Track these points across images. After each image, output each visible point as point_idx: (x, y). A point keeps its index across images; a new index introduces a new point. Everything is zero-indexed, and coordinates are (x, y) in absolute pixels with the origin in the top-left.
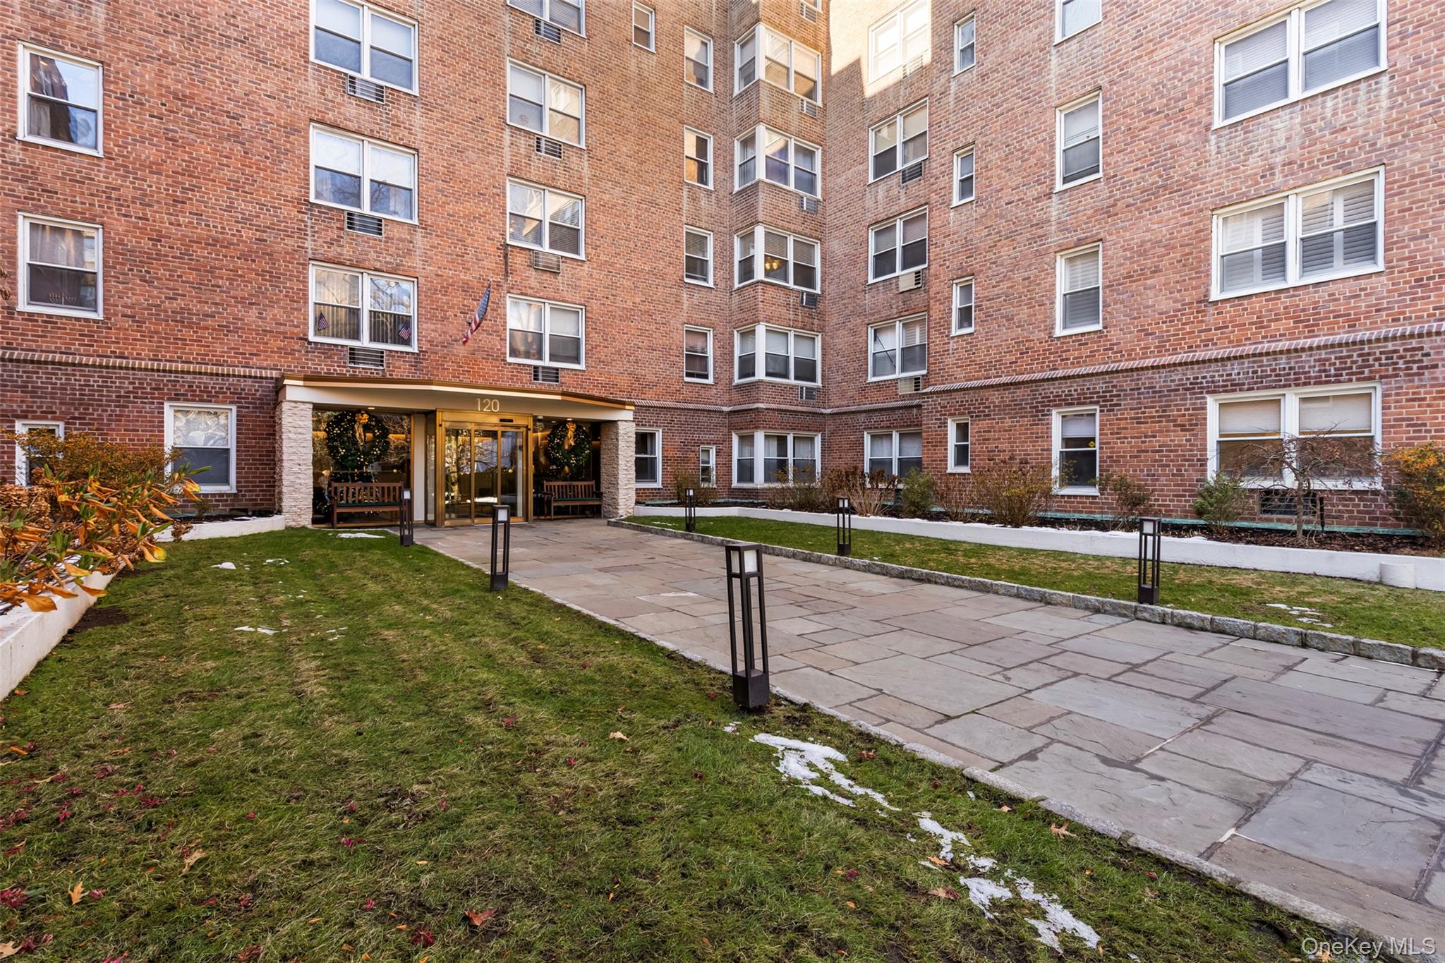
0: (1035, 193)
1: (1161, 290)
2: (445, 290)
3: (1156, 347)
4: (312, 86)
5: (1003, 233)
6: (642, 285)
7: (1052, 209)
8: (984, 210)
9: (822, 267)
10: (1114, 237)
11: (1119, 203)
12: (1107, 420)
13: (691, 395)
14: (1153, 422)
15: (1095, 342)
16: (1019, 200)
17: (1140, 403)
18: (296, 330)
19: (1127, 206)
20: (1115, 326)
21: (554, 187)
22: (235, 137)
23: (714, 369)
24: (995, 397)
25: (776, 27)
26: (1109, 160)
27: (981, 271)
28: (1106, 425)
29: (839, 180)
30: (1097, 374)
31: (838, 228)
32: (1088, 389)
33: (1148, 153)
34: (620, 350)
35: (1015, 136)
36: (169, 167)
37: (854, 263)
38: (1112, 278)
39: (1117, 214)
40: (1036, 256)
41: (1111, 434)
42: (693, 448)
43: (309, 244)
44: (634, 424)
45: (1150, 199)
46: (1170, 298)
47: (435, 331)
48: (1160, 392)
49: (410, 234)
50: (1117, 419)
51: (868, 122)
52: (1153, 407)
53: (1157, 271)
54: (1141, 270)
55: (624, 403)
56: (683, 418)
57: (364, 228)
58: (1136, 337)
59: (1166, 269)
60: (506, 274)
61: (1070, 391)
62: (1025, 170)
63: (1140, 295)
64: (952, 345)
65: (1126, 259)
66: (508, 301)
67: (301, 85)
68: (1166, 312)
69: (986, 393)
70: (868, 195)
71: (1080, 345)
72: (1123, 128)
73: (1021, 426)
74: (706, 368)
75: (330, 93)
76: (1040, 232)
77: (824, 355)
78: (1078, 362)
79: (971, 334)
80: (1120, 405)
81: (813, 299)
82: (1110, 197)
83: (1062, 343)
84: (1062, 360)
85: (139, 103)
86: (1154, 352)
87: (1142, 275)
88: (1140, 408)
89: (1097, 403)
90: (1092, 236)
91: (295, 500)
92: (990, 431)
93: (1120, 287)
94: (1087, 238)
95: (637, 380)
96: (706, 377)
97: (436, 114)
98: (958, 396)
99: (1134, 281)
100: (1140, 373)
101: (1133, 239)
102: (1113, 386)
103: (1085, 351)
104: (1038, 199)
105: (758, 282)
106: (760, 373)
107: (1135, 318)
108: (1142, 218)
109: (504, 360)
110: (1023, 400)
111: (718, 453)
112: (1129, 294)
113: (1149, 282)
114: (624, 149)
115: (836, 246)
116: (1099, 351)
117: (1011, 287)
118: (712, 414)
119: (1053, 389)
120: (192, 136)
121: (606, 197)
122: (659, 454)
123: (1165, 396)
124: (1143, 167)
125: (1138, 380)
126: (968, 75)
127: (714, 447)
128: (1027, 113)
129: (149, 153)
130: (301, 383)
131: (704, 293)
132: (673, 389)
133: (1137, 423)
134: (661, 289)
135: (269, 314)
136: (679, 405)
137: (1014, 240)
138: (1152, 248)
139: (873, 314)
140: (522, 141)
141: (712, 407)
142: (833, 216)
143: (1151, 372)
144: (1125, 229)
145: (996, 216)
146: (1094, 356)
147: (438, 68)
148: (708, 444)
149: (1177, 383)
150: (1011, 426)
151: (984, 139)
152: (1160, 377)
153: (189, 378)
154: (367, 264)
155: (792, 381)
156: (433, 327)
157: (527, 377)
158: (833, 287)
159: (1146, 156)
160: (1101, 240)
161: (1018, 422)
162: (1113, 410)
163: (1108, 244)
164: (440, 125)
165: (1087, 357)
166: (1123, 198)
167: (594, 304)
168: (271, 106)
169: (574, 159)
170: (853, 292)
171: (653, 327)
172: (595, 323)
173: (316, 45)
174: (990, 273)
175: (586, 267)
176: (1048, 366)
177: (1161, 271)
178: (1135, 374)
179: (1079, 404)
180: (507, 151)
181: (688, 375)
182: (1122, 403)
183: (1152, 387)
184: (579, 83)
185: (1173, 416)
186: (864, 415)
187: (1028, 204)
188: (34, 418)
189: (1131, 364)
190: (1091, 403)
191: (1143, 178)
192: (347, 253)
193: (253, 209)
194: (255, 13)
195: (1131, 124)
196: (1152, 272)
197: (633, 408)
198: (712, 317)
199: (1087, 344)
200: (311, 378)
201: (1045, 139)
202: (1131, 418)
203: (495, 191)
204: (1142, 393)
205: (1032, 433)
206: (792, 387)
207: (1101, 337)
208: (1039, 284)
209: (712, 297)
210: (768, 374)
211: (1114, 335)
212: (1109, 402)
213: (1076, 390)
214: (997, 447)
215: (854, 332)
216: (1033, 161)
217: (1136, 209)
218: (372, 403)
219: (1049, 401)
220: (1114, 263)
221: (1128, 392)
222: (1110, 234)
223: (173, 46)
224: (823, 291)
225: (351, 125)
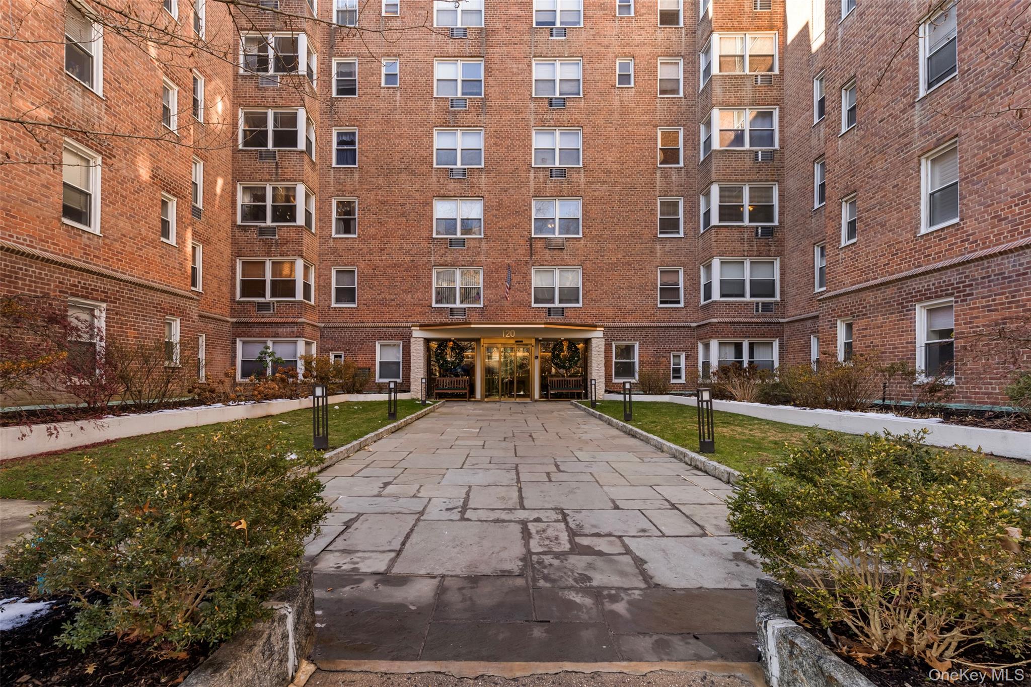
0: (902, 105)
1: (1013, 173)
2: (497, 271)
3: (1009, 232)
4: (434, 179)
5: (877, 149)
6: (622, 246)
7: (916, 117)
8: (863, 132)
9: (780, 203)
10: (969, 130)
11: (972, 96)
12: (961, 311)
13: (663, 316)
14: (1003, 309)
15: (953, 236)
16: (889, 116)
17: (990, 291)
18: (427, 302)
19: (980, 96)
20: (971, 217)
21: (561, 196)
22: (403, 215)
23: (685, 296)
24: (870, 297)
25: (729, 29)
26: (963, 55)
27: (861, 186)
28: (960, 315)
29: (793, 128)
30: (951, 266)
31: (793, 168)
32: (944, 282)
33: (999, 38)
34: (606, 291)
35: (886, 59)
36: (379, 237)
37: (804, 195)
38: (967, 170)
39: (970, 107)
40: (903, 163)
41: (965, 324)
42: (664, 355)
43: (432, 259)
44: (604, 340)
45: (1001, 83)
46: (1022, 179)
47: (492, 294)
48: (1009, 277)
49: (479, 243)
50: (970, 309)
51: (812, 75)
52: (1003, 294)
53: (1009, 153)
54: (994, 156)
55: (596, 326)
56: (656, 334)
57: (458, 245)
58: (990, 224)
59: (1018, 151)
60: (531, 255)
61: (928, 285)
62: (893, 87)
63: (992, 182)
64: (842, 256)
65: (980, 148)
66: (533, 271)
67: (430, 181)
68: (1019, 195)
69: (863, 295)
70: (813, 135)
71: (940, 240)
72: (975, 21)
73: (890, 322)
74: (678, 297)
75: (442, 181)
76: (906, 140)
77: (783, 274)
78: (939, 257)
79: (854, 243)
80: (972, 294)
81: (769, 232)
82: (964, 92)
83: (925, 241)
84: (925, 257)
85: (369, 210)
86: (1007, 236)
87: (995, 161)
88: (991, 296)
89: (952, 294)
90: (949, 134)
91: (416, 385)
92: (866, 329)
93: (975, 178)
94: (944, 136)
95: (620, 309)
96: (678, 302)
97: (493, 174)
98: (843, 300)
99: (987, 169)
100: (990, 260)
101: (986, 127)
102: (966, 277)
103: (945, 246)
104: (903, 111)
105: (712, 227)
106: (716, 296)
107: (989, 206)
108: (993, 104)
109: (530, 306)
110: (891, 298)
111: (687, 358)
112: (983, 183)
113: (1001, 167)
114: (610, 159)
115: (792, 184)
116: (957, 243)
117: (884, 196)
118: (681, 329)
119: (915, 285)
120: (387, 219)
121: (596, 193)
122: (636, 360)
123: (1014, 281)
124: (994, 53)
125: (988, 267)
126: (851, 18)
127: (684, 353)
128: (895, 34)
129: (372, 231)
130: (418, 328)
131: (674, 242)
132: (648, 313)
133: (989, 311)
134: (638, 246)
135: (415, 296)
136: (652, 324)
137: (885, 153)
138: (1002, 133)
139: (817, 235)
140: (541, 175)
141: (682, 324)
142: (789, 159)
143: (1000, 258)
144: (978, 118)
145: (872, 135)
146: (952, 249)
147: (494, 149)
148: (677, 351)
149: (1025, 266)
150: (882, 323)
151: (862, 70)
152: (1009, 262)
153: (385, 329)
154: (458, 264)
155: (748, 298)
156: (491, 292)
157: (544, 315)
158: (789, 217)
159: (997, 41)
160: (956, 136)
161: (888, 318)
162: (966, 300)
163: (963, 137)
164: (495, 180)
165: (946, 251)
166: (976, 89)
167: (588, 264)
168: (417, 195)
169: (575, 175)
170: (803, 218)
171: (632, 272)
172: (589, 276)
173: (437, 159)
174: (868, 187)
175: (582, 242)
176: (914, 264)
177: (1012, 153)
178: (985, 262)
179: (937, 297)
180: (532, 184)
181: (662, 302)
182: (974, 292)
183: (1001, 274)
184: (578, 126)
185: (1023, 300)
186: (810, 321)
187: (896, 117)
188: (336, 351)
189: (986, 252)
190: (947, 295)
191: (994, 64)
192: (449, 259)
193: (410, 246)
194: (411, 153)
195: (982, 14)
196: (1004, 157)
197: (603, 329)
198: (682, 259)
199: (946, 238)
200: (423, 326)
201: (909, 54)
202: (983, 307)
203: (525, 208)
204: (992, 281)
205: (898, 328)
206: (747, 304)
207: (958, 230)
208: (905, 189)
209: (681, 244)
210: (722, 296)
211: (970, 226)
212: (962, 292)
213: (934, 284)
214: (872, 343)
215: (804, 252)
216: (900, 76)
217: (988, 97)
218: (452, 336)
219: (912, 297)
220: (969, 155)
221: (980, 281)
222: (965, 128)
223: (381, 181)
224: (780, 222)
225: (451, 194)
